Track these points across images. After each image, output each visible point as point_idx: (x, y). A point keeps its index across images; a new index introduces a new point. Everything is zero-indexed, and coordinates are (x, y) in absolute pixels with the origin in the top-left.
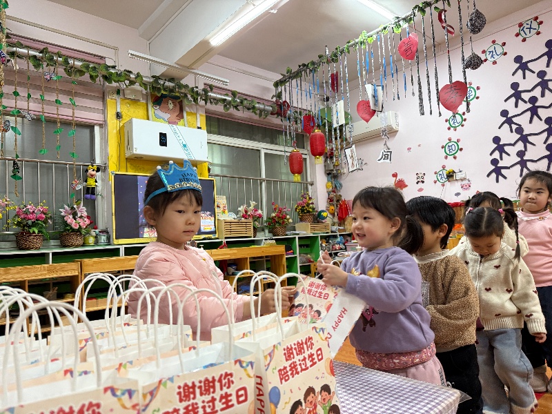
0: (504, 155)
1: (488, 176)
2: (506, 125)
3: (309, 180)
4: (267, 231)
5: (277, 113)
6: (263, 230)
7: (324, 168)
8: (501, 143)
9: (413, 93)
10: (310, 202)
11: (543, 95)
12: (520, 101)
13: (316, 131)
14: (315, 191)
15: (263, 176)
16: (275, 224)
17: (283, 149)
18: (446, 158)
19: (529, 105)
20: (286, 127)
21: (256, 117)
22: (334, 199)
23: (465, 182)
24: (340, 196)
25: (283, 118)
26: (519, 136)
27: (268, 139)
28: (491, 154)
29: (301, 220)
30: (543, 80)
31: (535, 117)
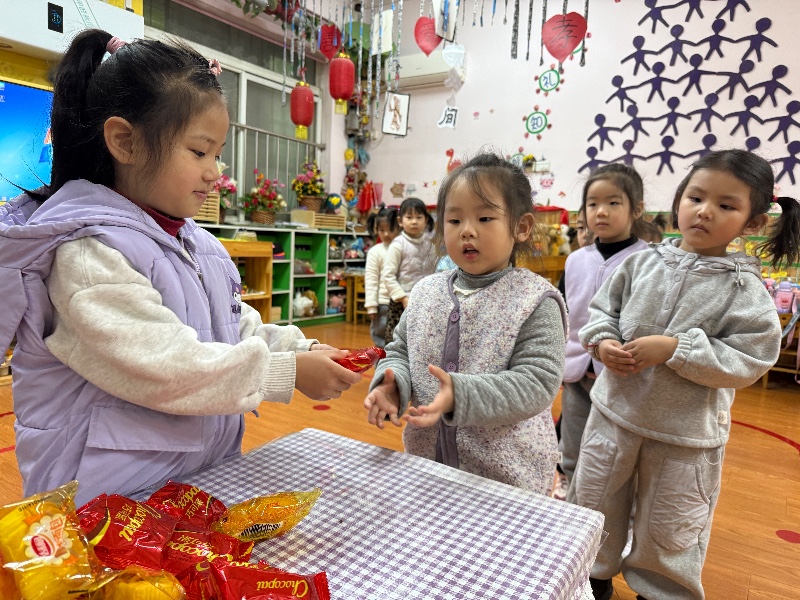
0: (606, 143)
1: (580, 170)
2: (616, 99)
3: (318, 141)
4: (242, 217)
5: (276, 13)
6: (236, 214)
7: (343, 123)
8: (605, 125)
9: (505, 21)
10: (318, 178)
11: (673, 63)
12: (641, 66)
13: (342, 55)
14: (327, 162)
15: (243, 120)
16: (257, 206)
17: (280, 81)
18: (527, 136)
19: (652, 75)
20: (289, 41)
21: (238, 12)
22: (356, 179)
23: (547, 177)
24: (365, 174)
25: (286, 24)
26: (630, 118)
27: (254, 57)
28: (590, 139)
29: (301, 204)
30: (677, 39)
31: (657, 94)
